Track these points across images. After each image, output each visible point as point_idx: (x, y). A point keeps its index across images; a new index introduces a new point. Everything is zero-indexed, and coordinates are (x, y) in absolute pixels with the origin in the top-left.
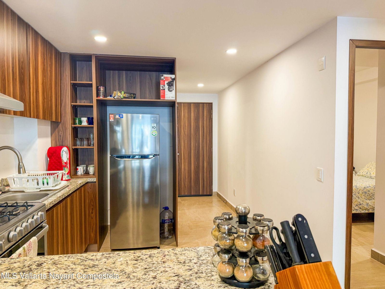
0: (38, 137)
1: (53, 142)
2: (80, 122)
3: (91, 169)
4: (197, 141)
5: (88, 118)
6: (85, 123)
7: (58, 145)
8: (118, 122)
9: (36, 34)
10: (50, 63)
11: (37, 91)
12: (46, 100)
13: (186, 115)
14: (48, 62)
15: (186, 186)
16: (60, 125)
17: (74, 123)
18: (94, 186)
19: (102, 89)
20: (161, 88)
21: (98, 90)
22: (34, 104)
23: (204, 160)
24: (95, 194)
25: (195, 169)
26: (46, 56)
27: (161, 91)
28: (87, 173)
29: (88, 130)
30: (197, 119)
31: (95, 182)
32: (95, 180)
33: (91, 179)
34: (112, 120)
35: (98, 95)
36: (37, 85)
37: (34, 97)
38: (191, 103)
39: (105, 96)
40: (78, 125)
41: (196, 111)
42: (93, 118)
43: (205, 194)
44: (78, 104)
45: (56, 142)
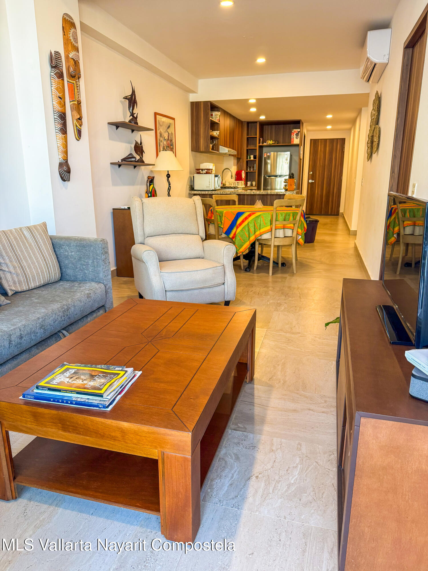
0: (232, 166)
1: (238, 168)
3: (254, 183)
4: (330, 171)
5: (254, 156)
6: (252, 158)
7: (240, 170)
8: (269, 157)
13: (322, 149)
15: (318, 207)
16: (241, 160)
17: (247, 158)
19: (261, 140)
20: (292, 137)
21: (259, 140)
23: (334, 186)
25: (326, 194)
27: (292, 139)
28: (252, 185)
29: (253, 162)
30: (331, 153)
34: (265, 156)
35: (259, 143)
38: (326, 140)
39: (263, 143)
40: (249, 159)
41: (331, 145)
42: (256, 156)
43: (333, 214)
44: (249, 148)
45: (239, 169)
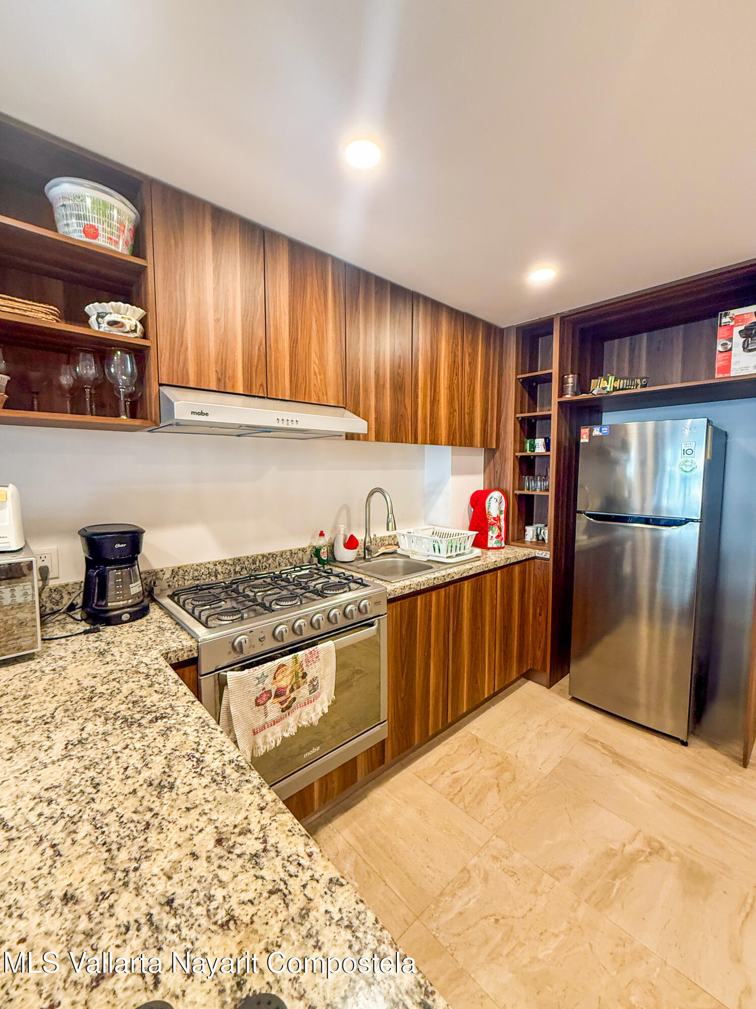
0: (452, 474)
1: (487, 482)
2: (533, 447)
5: (545, 439)
6: (540, 449)
9: (435, 307)
10: (470, 351)
11: (434, 401)
12: (457, 414)
14: (465, 349)
16: (497, 453)
17: (522, 449)
18: (547, 565)
19: (570, 380)
22: (425, 422)
24: (548, 581)
26: (460, 340)
28: (539, 541)
29: (543, 460)
31: (548, 559)
32: (548, 556)
33: (541, 552)
34: (585, 439)
36: (435, 390)
37: (426, 409)
39: (577, 393)
40: (528, 453)
42: (551, 437)
45: (490, 482)
